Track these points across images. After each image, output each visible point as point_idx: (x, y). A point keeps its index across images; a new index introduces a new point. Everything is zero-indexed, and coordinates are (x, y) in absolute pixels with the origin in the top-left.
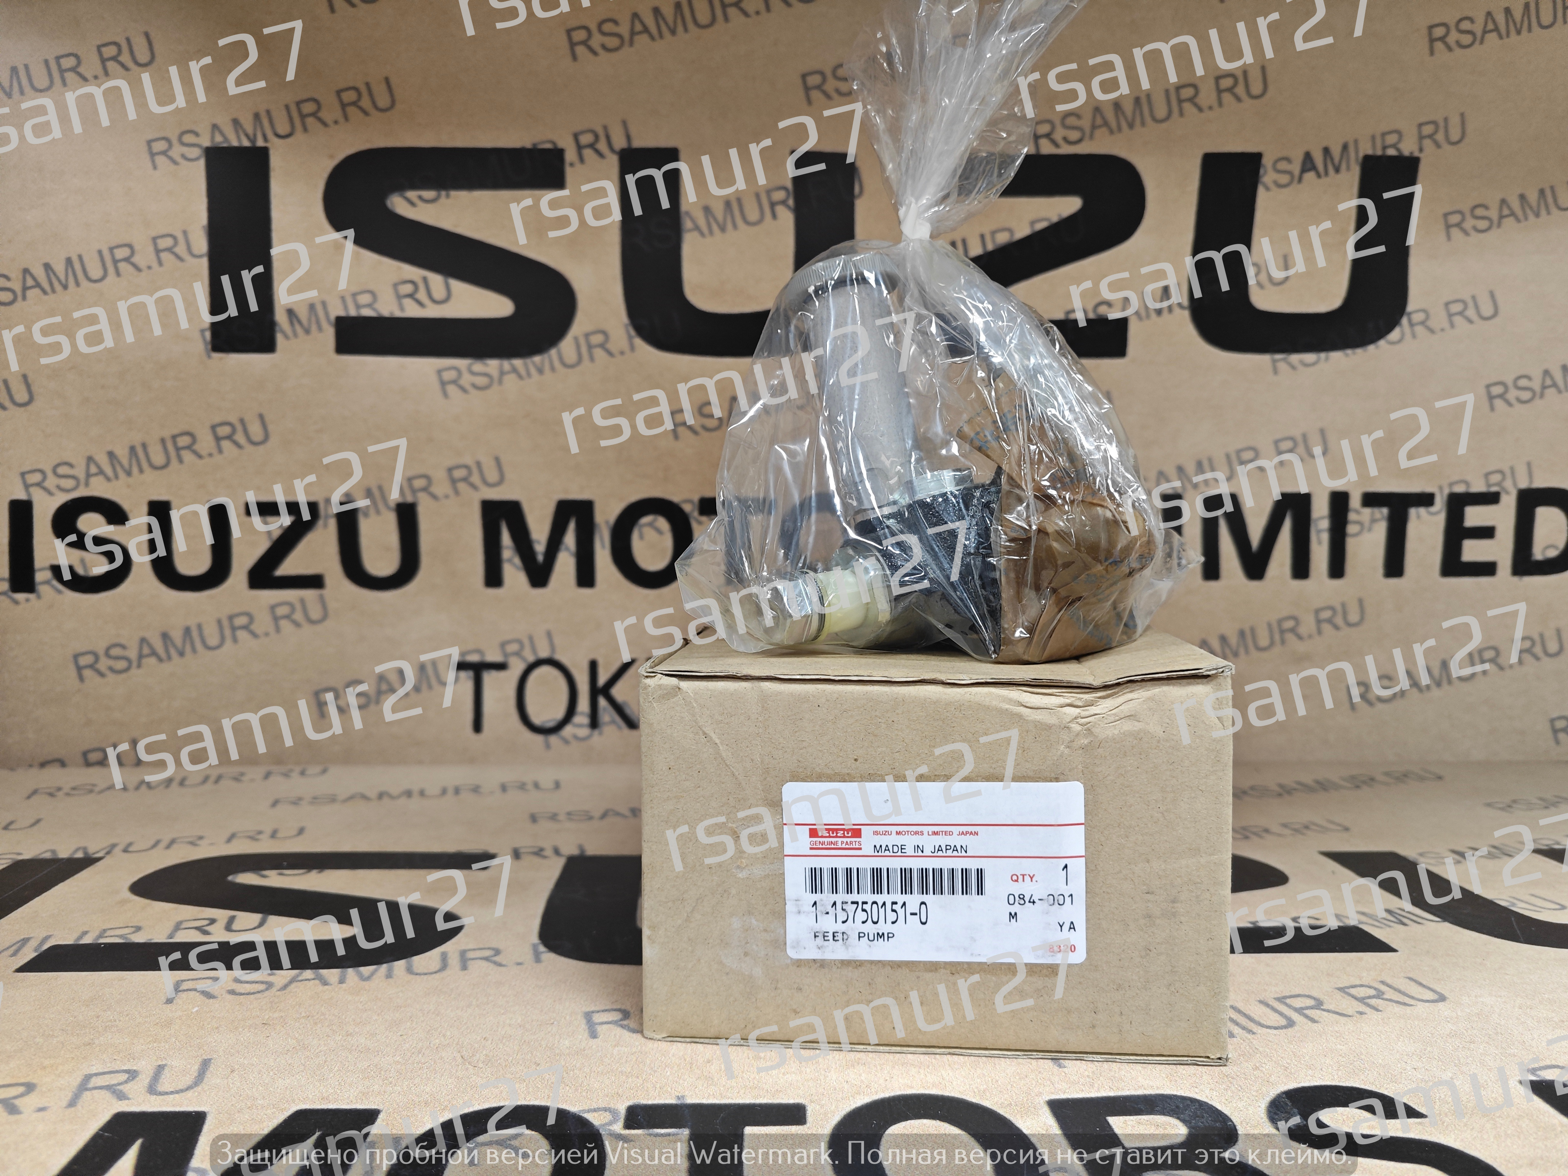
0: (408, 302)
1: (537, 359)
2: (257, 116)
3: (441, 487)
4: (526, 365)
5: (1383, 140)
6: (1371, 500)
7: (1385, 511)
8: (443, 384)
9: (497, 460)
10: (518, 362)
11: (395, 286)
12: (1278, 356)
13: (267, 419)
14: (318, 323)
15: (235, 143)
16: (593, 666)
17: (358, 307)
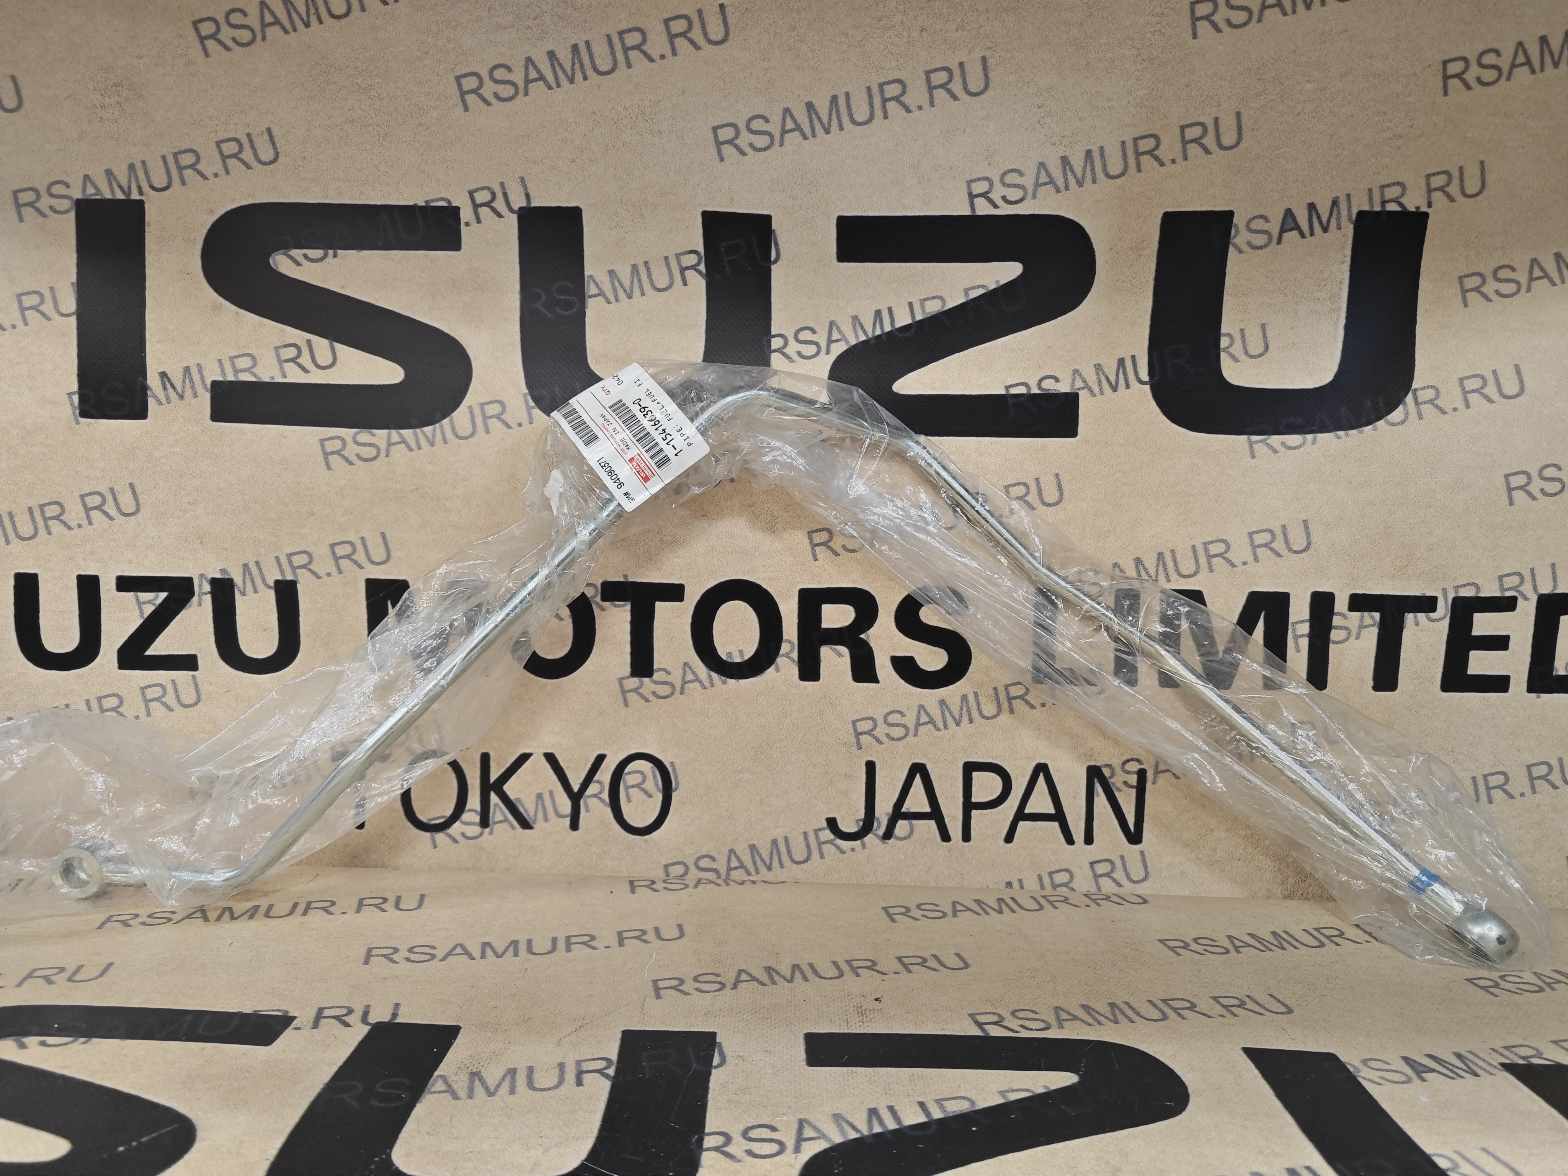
0: (289, 366)
1: (428, 429)
2: (132, 167)
3: (323, 565)
4: (416, 435)
5: (1382, 195)
6: (1359, 603)
7: (1377, 615)
8: (326, 455)
9: (383, 535)
10: (407, 433)
11: (277, 349)
12: (1255, 438)
13: (138, 490)
14: (193, 387)
15: (108, 196)
16: (485, 759)
17: (236, 371)
